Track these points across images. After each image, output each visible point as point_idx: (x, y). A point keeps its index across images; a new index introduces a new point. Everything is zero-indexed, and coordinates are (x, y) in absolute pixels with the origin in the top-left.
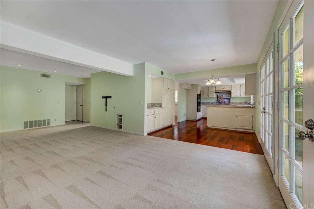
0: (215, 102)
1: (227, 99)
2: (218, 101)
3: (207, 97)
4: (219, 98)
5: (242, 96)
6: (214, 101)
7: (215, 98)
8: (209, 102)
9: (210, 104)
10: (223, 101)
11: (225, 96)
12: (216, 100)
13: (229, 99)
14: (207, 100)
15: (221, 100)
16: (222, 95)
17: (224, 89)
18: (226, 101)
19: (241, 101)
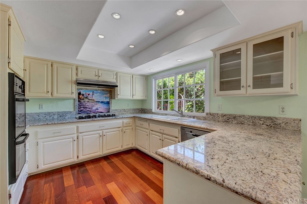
0: (70, 112)
1: (102, 102)
2: (80, 107)
3: (46, 95)
4: (82, 101)
5: (135, 98)
6: (69, 107)
7: (72, 101)
8: (49, 113)
9: (56, 117)
10: (94, 108)
11: (98, 96)
12: (75, 106)
13: (108, 103)
14: (41, 107)
15: (89, 104)
16: (91, 93)
17: (101, 79)
18: (101, 108)
19: (129, 108)
